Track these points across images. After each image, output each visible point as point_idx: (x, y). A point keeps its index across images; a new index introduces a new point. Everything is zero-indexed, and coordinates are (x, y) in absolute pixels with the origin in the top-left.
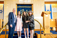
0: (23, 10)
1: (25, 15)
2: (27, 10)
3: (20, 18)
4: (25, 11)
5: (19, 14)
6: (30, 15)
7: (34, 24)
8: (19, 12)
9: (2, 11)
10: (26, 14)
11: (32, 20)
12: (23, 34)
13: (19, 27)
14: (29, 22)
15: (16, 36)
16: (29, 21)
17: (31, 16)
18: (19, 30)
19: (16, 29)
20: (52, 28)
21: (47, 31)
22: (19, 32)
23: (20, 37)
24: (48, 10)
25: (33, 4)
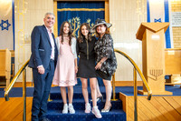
0: (78, 19)
3: (70, 44)
5: (67, 32)
8: (67, 25)
9: (9, 25)
18: (67, 82)
19: (58, 80)
20: (170, 76)
21: (156, 87)
24: (156, 21)
25: (108, 1)
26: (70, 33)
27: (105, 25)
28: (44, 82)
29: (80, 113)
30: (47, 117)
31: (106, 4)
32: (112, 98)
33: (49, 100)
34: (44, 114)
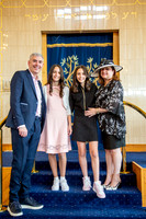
0: (75, 58)
1: (82, 81)
2: (90, 60)
4: (83, 63)
5: (57, 79)
6: (107, 83)
7: (123, 123)
10: (87, 79)
11: (113, 104)
12: (73, 166)
13: (56, 137)
14: (101, 114)
15: (44, 173)
16: (100, 110)
17: (110, 88)
18: (58, 147)
19: (46, 145)
22: (58, 156)
23: (63, 178)
25: (117, 32)
26: (61, 81)
27: (113, 68)
28: (26, 148)
29: (76, 191)
30: (31, 195)
31: (115, 36)
32: (122, 170)
33: (34, 172)
34: (27, 191)
